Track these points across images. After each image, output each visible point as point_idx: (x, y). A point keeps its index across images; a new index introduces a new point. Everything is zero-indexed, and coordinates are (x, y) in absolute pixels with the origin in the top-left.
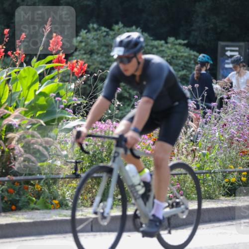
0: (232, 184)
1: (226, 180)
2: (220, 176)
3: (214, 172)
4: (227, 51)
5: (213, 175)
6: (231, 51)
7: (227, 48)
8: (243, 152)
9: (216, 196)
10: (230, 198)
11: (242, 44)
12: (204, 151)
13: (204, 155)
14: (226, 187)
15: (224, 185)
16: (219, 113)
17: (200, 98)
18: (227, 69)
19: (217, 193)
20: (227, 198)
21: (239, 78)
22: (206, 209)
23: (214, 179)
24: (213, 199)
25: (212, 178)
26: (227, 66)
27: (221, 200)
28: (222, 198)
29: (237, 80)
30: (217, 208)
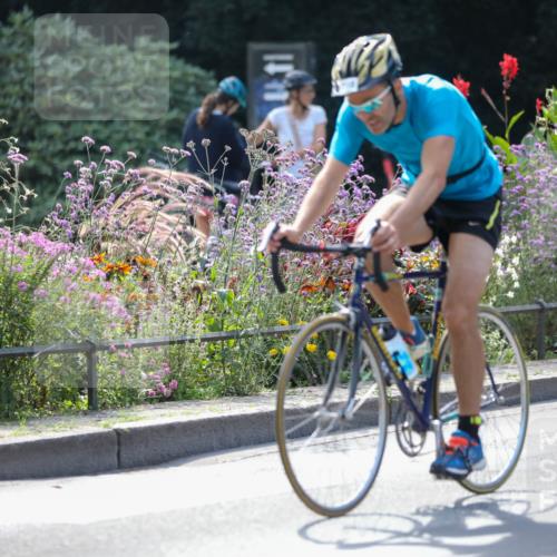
1: (273, 352)
2: (258, 343)
3: (247, 336)
4: (267, 62)
5: (243, 342)
6: (278, 62)
7: (267, 57)
8: (309, 287)
9: (251, 388)
11: (300, 46)
12: (222, 290)
13: (223, 297)
14: (274, 367)
15: (268, 363)
16: (253, 202)
17: (213, 171)
18: (268, 103)
19: (253, 382)
20: (275, 392)
22: (231, 417)
23: (246, 352)
24: (245, 395)
25: (242, 348)
26: (269, 97)
27: (263, 396)
28: (265, 391)
30: (254, 415)
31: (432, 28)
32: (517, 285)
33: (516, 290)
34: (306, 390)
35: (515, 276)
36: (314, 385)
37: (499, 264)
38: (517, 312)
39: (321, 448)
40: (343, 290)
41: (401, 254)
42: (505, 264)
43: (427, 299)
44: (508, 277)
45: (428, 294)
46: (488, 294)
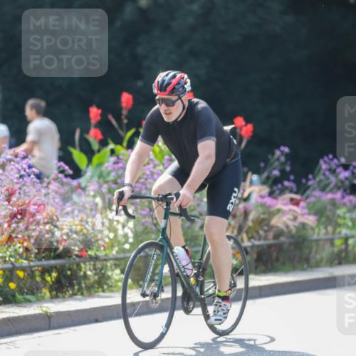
32: (131, 240)
33: (131, 244)
35: (131, 235)
36: (1, 305)
37: (120, 227)
40: (20, 243)
41: (58, 220)
42: (124, 226)
43: (74, 249)
44: (126, 236)
45: (74, 246)
46: (112, 246)
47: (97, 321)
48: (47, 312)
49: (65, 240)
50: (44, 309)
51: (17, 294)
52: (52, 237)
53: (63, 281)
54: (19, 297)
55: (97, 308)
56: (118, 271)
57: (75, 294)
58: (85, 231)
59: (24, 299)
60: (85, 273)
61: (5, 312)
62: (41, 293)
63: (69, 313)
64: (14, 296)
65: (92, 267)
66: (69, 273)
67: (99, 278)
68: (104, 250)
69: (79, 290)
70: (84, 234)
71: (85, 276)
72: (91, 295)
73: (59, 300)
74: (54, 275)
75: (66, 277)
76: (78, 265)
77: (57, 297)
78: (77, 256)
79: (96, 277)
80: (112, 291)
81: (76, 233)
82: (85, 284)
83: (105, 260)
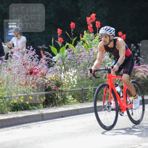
0: (15, 104)
1: (11, 102)
2: (8, 100)
3: (4, 98)
4: (9, 25)
5: (3, 99)
6: (12, 25)
8: (21, 85)
9: (6, 112)
10: (14, 112)
14: (12, 106)
15: (10, 105)
16: (6, 62)
18: (10, 36)
19: (6, 110)
20: (12, 113)
21: (18, 41)
23: (4, 102)
24: (4, 114)
25: (3, 101)
26: (10, 34)
27: (9, 114)
28: (9, 113)
29: (17, 42)
30: (6, 119)
31: (53, 16)
32: (76, 83)
33: (76, 85)
34: (20, 112)
35: (76, 81)
36: (23, 111)
37: (71, 78)
38: (76, 90)
39: (25, 127)
41: (46, 75)
42: (73, 78)
43: (52, 87)
44: (74, 81)
45: (52, 86)
46: (68, 86)
47: (62, 117)
48: (42, 113)
49: (49, 84)
50: (41, 112)
51: (29, 106)
52: (43, 82)
53: (48, 100)
54: (30, 107)
55: (62, 111)
56: (71, 96)
57: (53, 106)
58: (57, 80)
59: (32, 108)
60: (57, 97)
61: (25, 114)
62: (39, 105)
63: (51, 114)
64: (28, 107)
65: (60, 95)
66: (51, 97)
67: (63, 99)
68: (65, 87)
69: (55, 104)
70: (57, 81)
71: (57, 98)
72: (60, 106)
73: (47, 108)
74: (45, 98)
75: (49, 99)
76: (54, 94)
77: (46, 107)
78: (54, 90)
79: (62, 99)
80: (69, 105)
81: (53, 81)
82: (57, 101)
83: (66, 92)
